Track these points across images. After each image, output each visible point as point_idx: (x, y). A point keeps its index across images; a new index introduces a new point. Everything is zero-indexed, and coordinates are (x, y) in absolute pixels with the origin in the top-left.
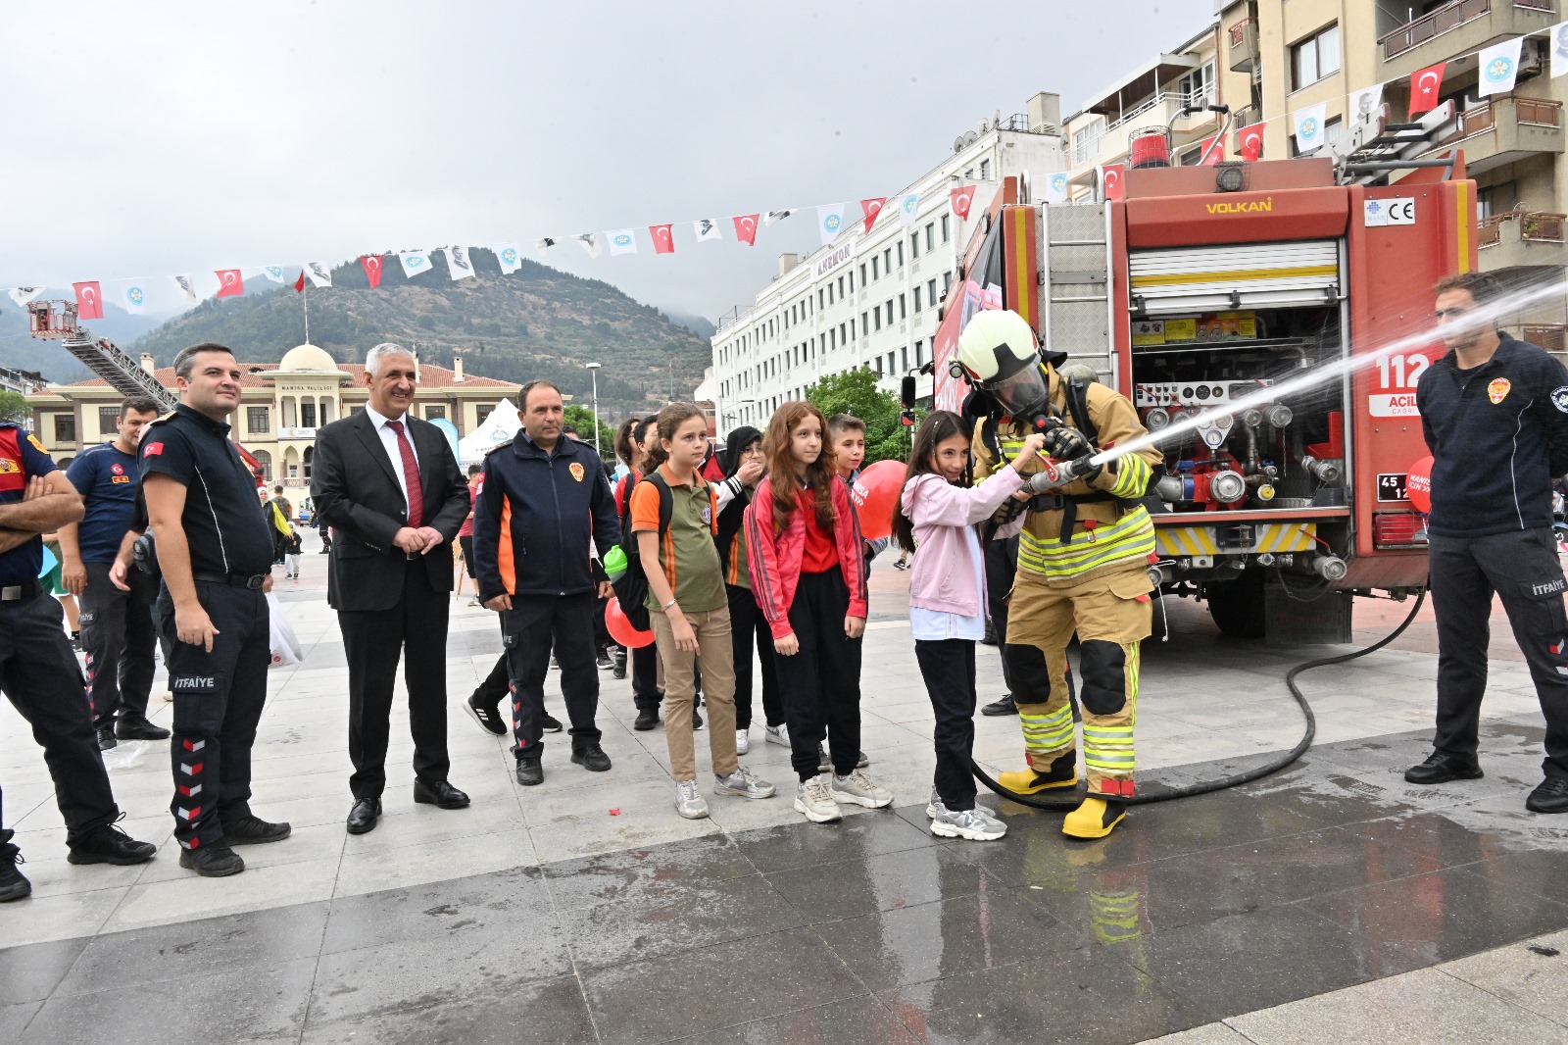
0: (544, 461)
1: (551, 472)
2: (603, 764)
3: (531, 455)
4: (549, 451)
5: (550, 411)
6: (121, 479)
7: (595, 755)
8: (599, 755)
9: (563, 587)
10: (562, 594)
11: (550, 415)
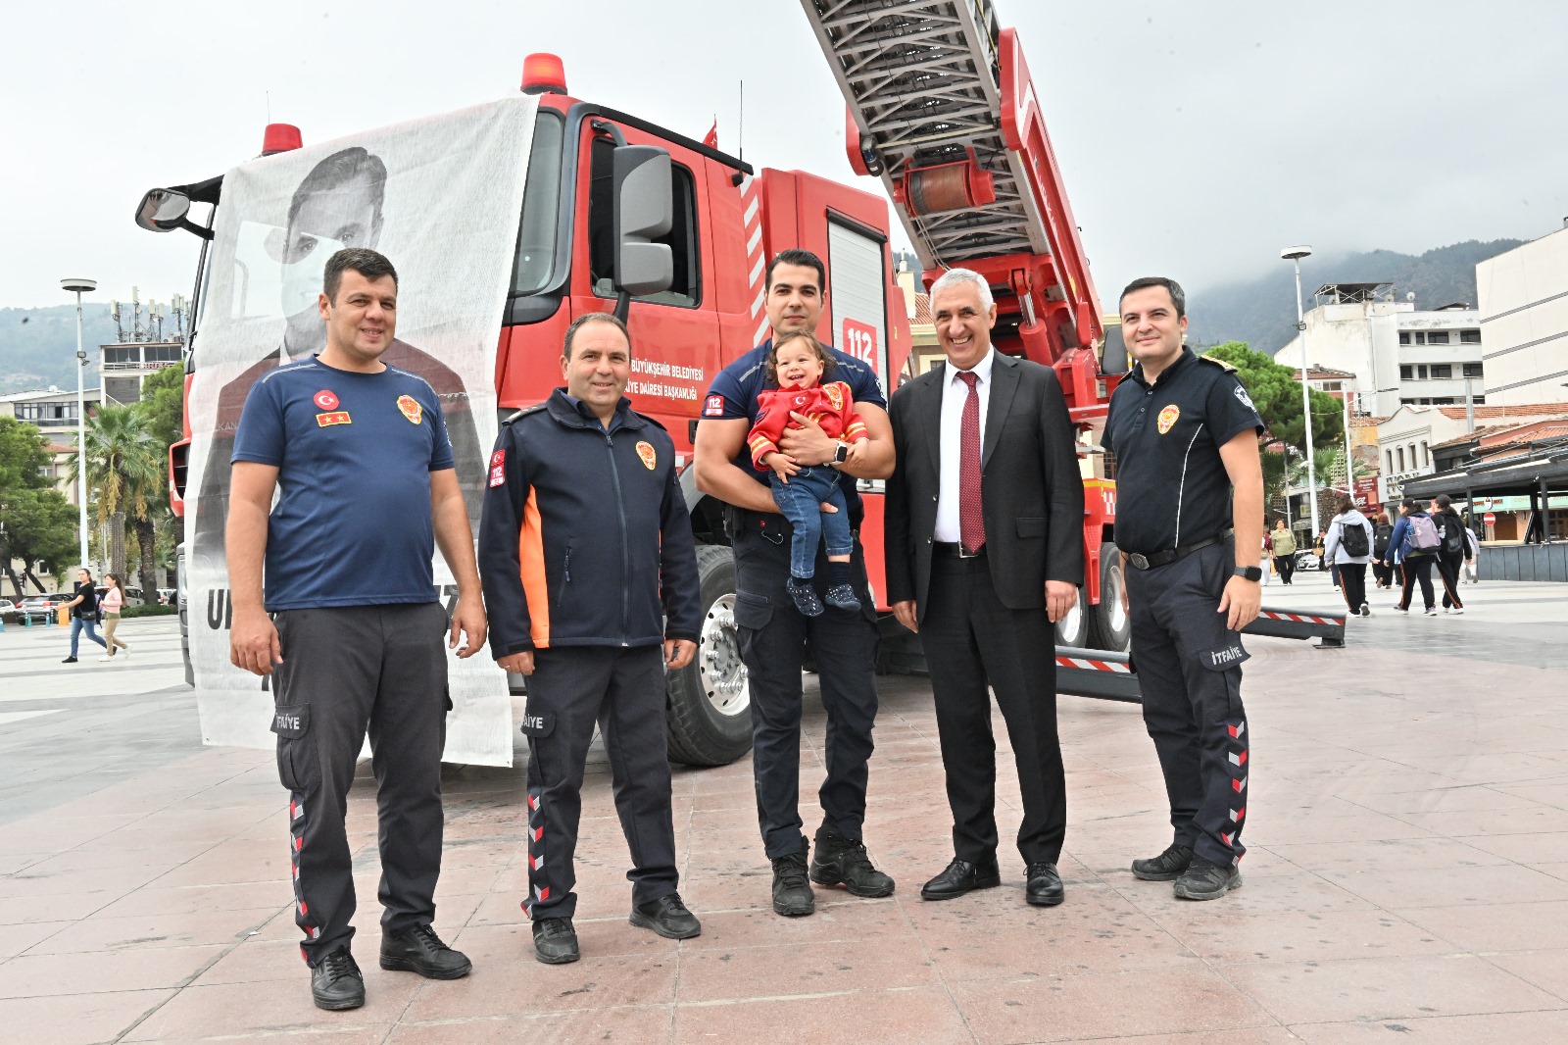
0: (600, 434)
1: (610, 450)
2: (688, 927)
3: (580, 425)
4: (605, 422)
5: (604, 359)
6: (334, 418)
7: (674, 912)
8: (682, 913)
9: (625, 631)
10: (624, 645)
11: (604, 365)
